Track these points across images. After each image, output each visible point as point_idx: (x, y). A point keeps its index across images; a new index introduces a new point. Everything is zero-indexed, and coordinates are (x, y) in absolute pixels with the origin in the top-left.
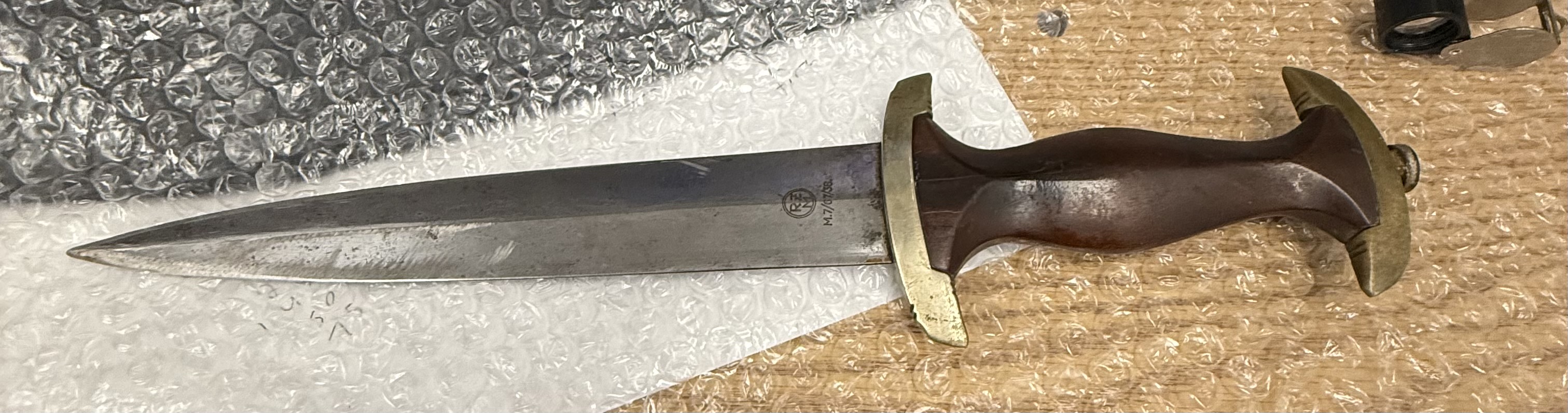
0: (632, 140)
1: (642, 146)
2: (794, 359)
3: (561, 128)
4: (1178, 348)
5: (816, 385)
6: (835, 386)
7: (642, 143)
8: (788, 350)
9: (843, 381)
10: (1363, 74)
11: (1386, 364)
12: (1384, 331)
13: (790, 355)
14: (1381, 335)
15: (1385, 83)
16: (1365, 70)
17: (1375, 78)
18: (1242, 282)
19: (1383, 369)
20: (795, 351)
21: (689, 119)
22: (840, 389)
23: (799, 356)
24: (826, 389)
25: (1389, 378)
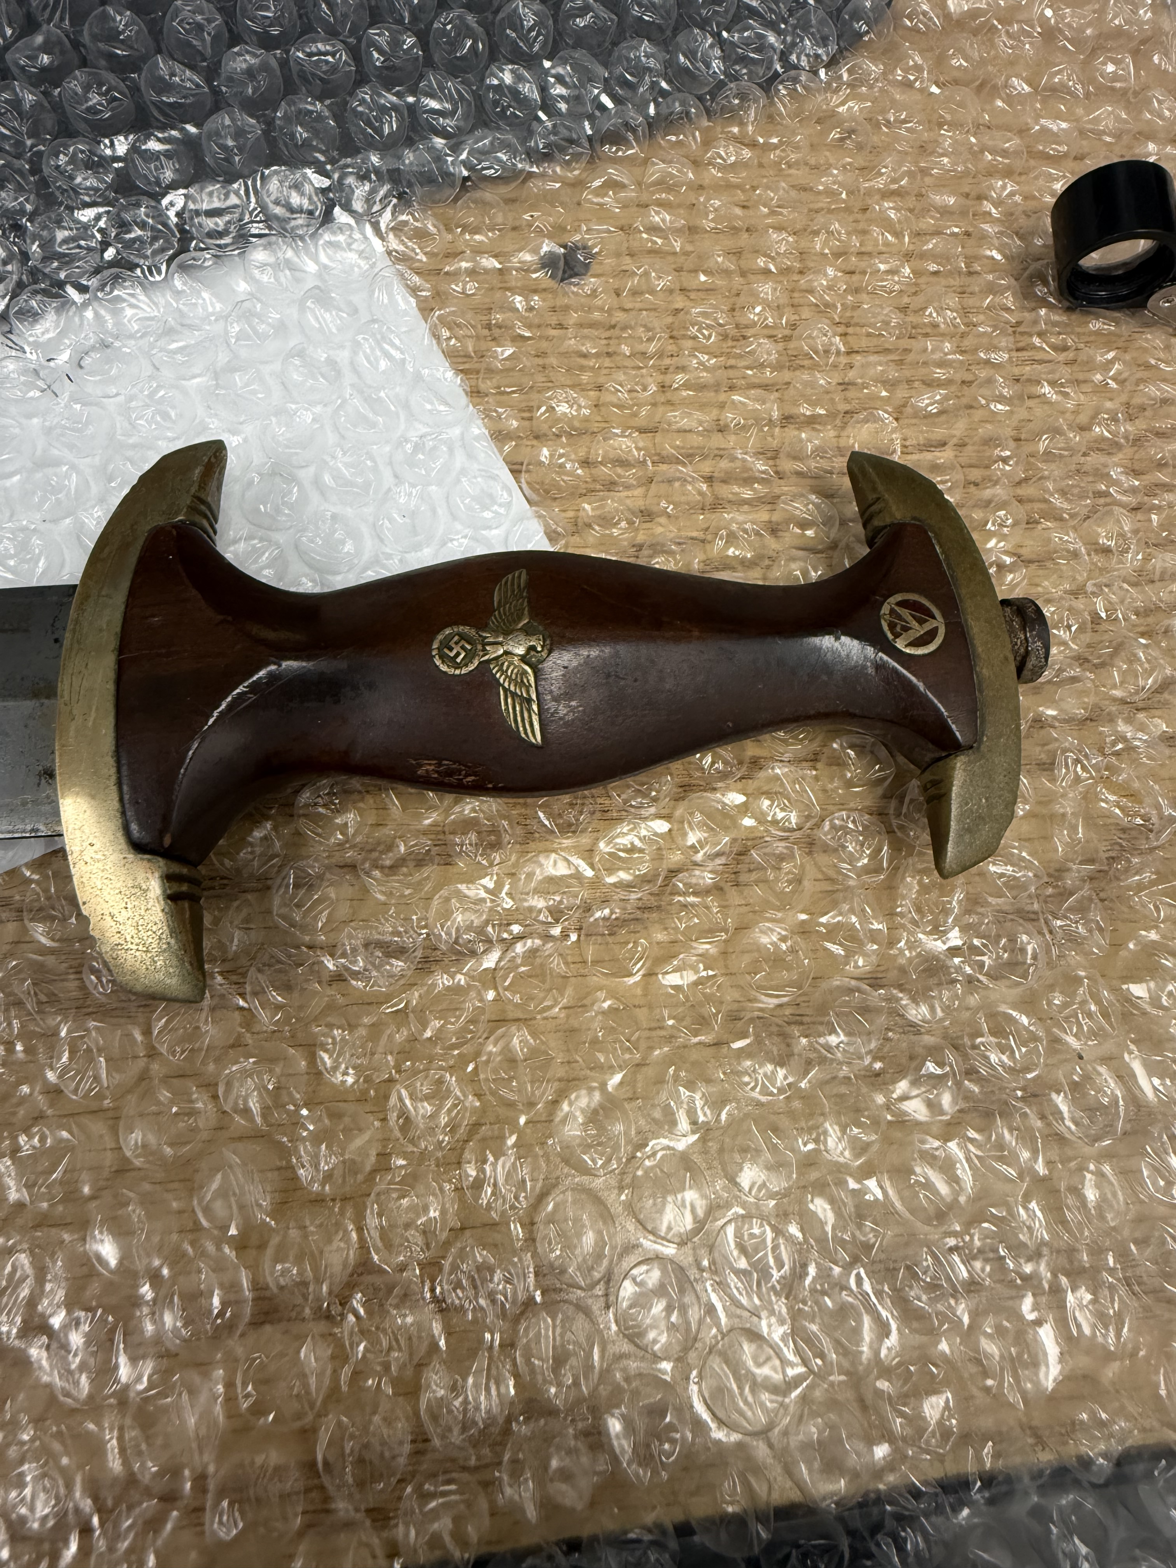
10: (1036, 341)
11: (1067, 807)
12: (1065, 751)
14: (1062, 759)
15: (1070, 355)
16: (1040, 335)
17: (1055, 348)
19: (1064, 815)
25: (1074, 828)
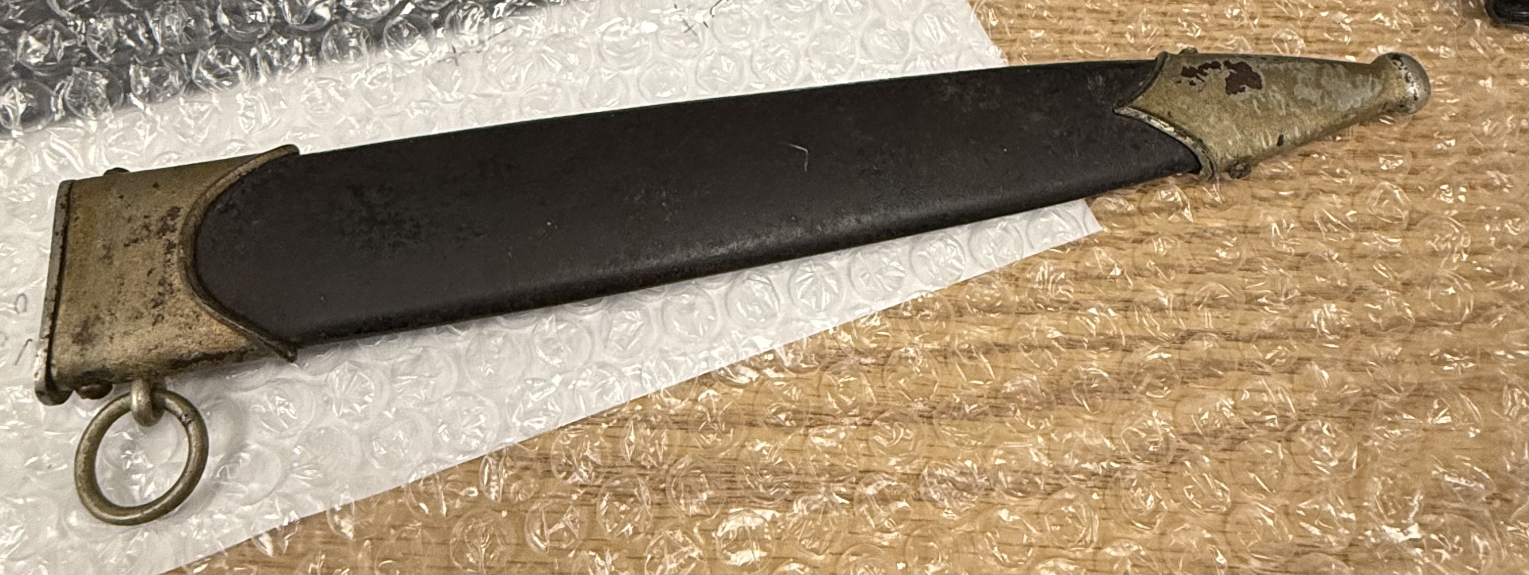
0: (486, 92)
1: (499, 100)
2: (700, 408)
3: (384, 69)
4: (1234, 407)
5: (730, 446)
6: (758, 448)
7: (499, 96)
8: (693, 394)
9: (768, 440)
10: (1474, 43)
11: (1515, 433)
12: (1512, 387)
13: (695, 401)
14: (1507, 392)
18: (1319, 319)
19: (1511, 441)
20: (703, 396)
21: (567, 68)
22: (765, 452)
23: (707, 404)
24: (744, 451)
25: (1520, 453)
